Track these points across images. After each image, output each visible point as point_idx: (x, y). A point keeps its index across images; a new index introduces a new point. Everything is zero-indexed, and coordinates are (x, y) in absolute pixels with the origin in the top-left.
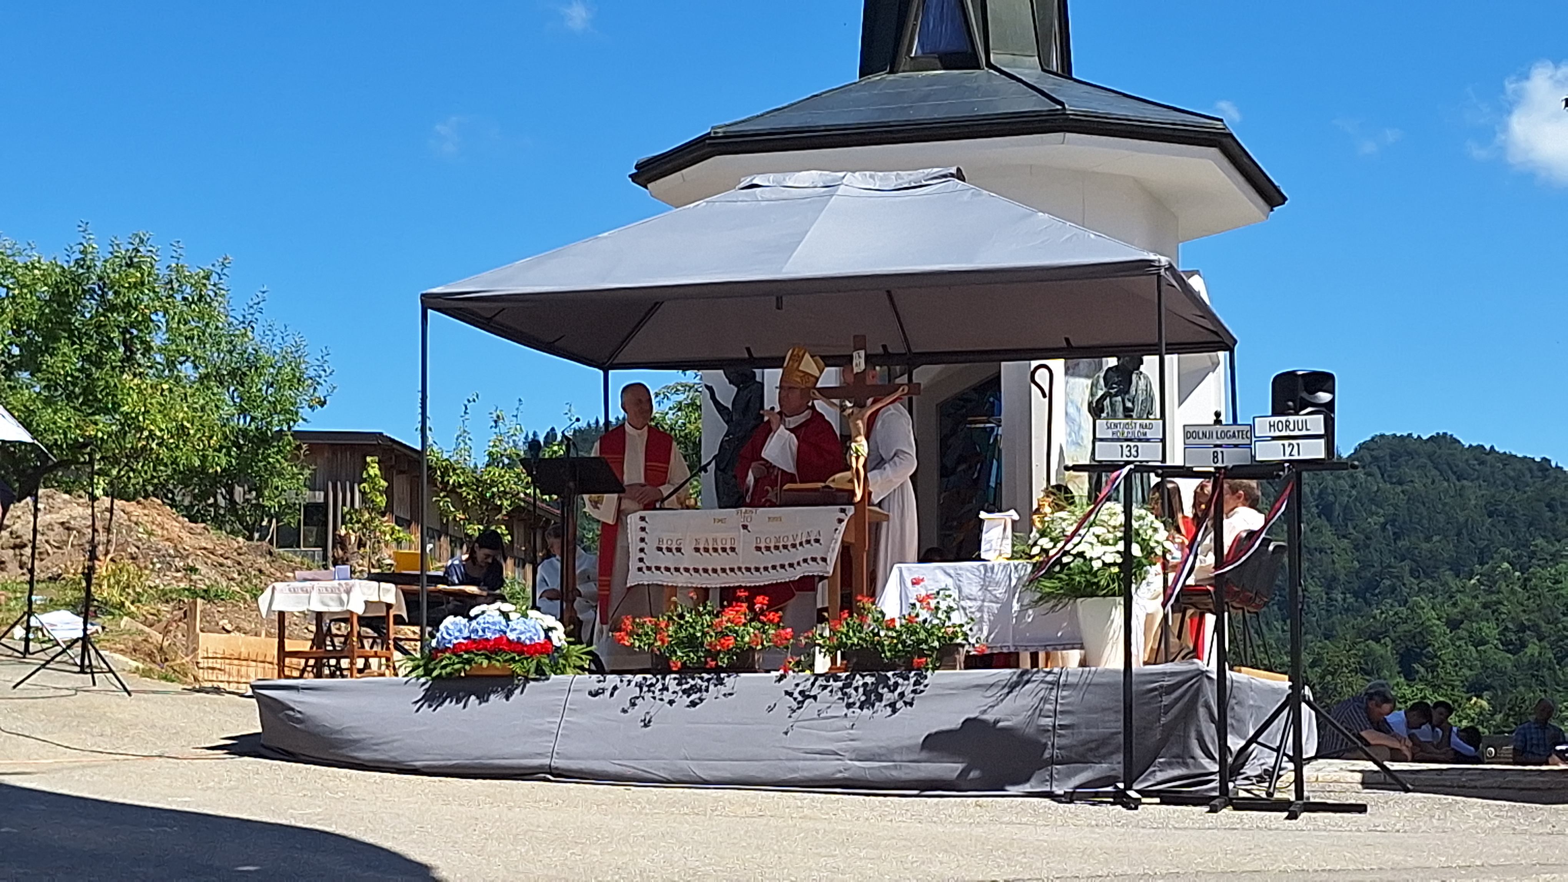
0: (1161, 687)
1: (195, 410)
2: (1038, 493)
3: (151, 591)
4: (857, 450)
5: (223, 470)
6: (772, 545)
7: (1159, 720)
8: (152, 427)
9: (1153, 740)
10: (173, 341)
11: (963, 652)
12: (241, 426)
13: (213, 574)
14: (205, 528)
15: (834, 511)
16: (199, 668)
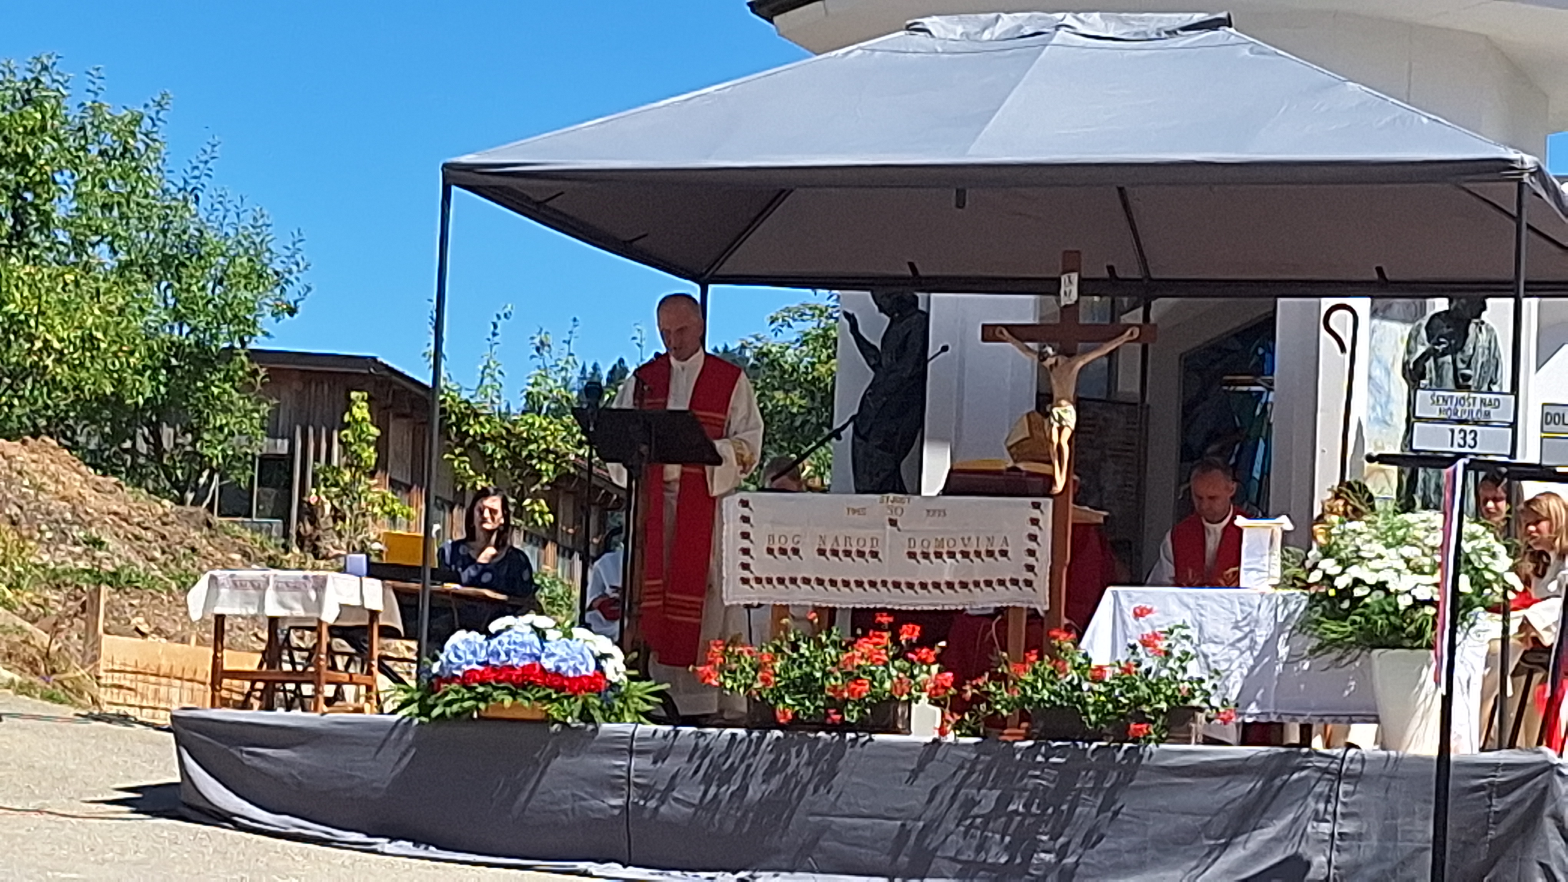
0: (1491, 784)
1: (110, 313)
2: (1322, 495)
3: (35, 571)
4: (1061, 419)
5: (147, 401)
6: (931, 551)
7: (1486, 834)
8: (49, 337)
9: (1475, 861)
10: (85, 212)
11: (1201, 717)
12: (175, 339)
13: (125, 550)
14: (116, 484)
15: (1023, 504)
16: (98, 684)
